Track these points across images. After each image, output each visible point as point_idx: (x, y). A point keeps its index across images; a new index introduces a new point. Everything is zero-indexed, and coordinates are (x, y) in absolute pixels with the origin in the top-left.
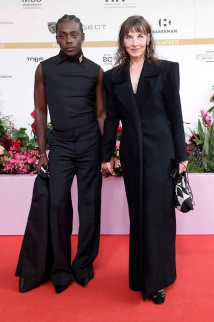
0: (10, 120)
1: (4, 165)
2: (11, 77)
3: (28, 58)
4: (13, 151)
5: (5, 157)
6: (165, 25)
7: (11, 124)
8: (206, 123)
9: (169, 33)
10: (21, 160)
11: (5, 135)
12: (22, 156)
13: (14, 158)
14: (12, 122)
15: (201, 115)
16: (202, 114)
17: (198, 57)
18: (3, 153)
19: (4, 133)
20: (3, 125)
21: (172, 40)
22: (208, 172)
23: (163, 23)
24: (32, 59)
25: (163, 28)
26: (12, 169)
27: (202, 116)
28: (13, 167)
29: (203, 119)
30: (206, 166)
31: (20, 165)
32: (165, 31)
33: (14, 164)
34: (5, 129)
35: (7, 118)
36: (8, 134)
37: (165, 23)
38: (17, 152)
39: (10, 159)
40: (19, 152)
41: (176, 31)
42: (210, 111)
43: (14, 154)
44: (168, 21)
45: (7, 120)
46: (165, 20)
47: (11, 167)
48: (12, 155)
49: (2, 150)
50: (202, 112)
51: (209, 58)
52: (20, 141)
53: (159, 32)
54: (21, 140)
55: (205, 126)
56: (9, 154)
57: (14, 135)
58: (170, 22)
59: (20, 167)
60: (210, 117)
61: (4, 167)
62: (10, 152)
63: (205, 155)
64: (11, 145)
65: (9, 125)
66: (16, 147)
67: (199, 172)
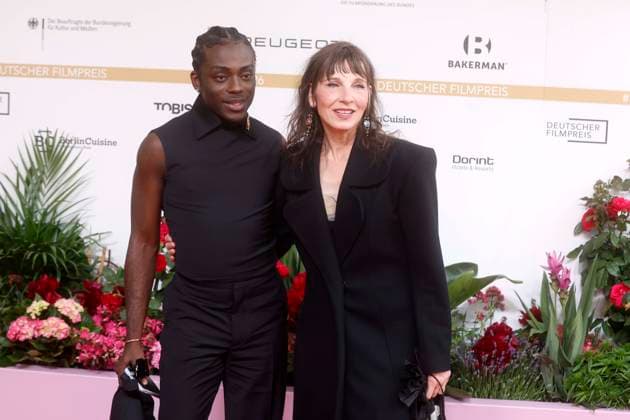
0: (102, 242)
1: (78, 347)
2: (114, 143)
3: (158, 104)
4: (104, 316)
5: (83, 328)
6: (478, 51)
7: (104, 253)
8: (559, 285)
9: (486, 69)
10: (118, 338)
11: (91, 278)
12: (120, 329)
13: (103, 333)
14: (109, 248)
15: (547, 266)
16: (550, 264)
17: (551, 128)
18: (79, 320)
19: (88, 272)
20: (87, 252)
21: (491, 86)
22: (554, 400)
23: (473, 45)
24: (166, 107)
25: (472, 57)
26: (95, 357)
27: (551, 268)
28: (97, 353)
29: (551, 275)
30: (550, 385)
31: (115, 350)
32: (477, 65)
33: (101, 346)
34: (92, 262)
35: (97, 238)
36: (95, 276)
37: (479, 45)
38: (111, 319)
39: (93, 334)
40: (114, 318)
41: (501, 66)
42: (572, 255)
43: (103, 324)
44: (485, 42)
45: (95, 242)
46: (478, 40)
47: (94, 353)
48: (98, 324)
49: (76, 312)
50: (550, 258)
51: (575, 134)
52: (119, 295)
53: (464, 64)
54: (122, 293)
55: (556, 292)
56: (94, 322)
57: (108, 278)
58: (489, 46)
59: (114, 356)
60: (568, 272)
61: (78, 353)
62: (95, 318)
63: (548, 361)
64: (99, 302)
65: (100, 254)
66: (110, 307)
67: (534, 399)
